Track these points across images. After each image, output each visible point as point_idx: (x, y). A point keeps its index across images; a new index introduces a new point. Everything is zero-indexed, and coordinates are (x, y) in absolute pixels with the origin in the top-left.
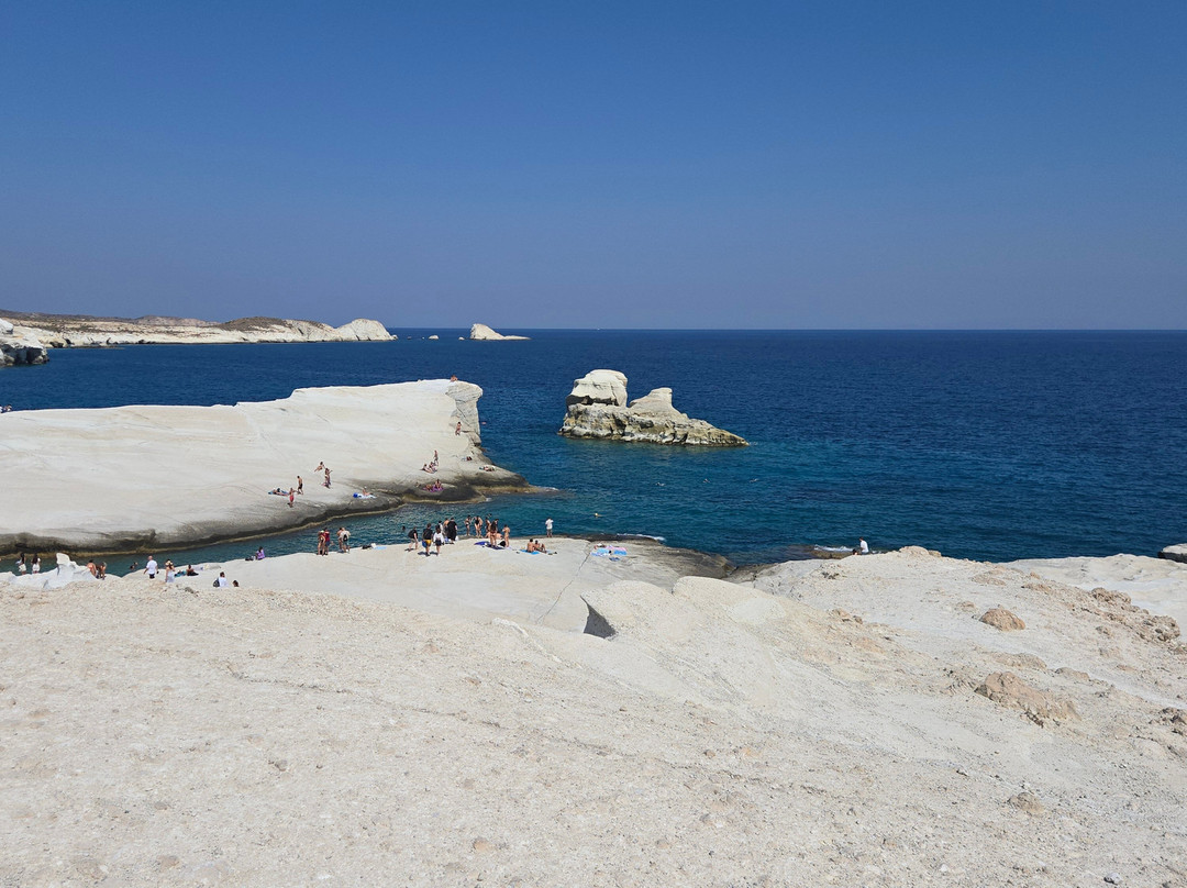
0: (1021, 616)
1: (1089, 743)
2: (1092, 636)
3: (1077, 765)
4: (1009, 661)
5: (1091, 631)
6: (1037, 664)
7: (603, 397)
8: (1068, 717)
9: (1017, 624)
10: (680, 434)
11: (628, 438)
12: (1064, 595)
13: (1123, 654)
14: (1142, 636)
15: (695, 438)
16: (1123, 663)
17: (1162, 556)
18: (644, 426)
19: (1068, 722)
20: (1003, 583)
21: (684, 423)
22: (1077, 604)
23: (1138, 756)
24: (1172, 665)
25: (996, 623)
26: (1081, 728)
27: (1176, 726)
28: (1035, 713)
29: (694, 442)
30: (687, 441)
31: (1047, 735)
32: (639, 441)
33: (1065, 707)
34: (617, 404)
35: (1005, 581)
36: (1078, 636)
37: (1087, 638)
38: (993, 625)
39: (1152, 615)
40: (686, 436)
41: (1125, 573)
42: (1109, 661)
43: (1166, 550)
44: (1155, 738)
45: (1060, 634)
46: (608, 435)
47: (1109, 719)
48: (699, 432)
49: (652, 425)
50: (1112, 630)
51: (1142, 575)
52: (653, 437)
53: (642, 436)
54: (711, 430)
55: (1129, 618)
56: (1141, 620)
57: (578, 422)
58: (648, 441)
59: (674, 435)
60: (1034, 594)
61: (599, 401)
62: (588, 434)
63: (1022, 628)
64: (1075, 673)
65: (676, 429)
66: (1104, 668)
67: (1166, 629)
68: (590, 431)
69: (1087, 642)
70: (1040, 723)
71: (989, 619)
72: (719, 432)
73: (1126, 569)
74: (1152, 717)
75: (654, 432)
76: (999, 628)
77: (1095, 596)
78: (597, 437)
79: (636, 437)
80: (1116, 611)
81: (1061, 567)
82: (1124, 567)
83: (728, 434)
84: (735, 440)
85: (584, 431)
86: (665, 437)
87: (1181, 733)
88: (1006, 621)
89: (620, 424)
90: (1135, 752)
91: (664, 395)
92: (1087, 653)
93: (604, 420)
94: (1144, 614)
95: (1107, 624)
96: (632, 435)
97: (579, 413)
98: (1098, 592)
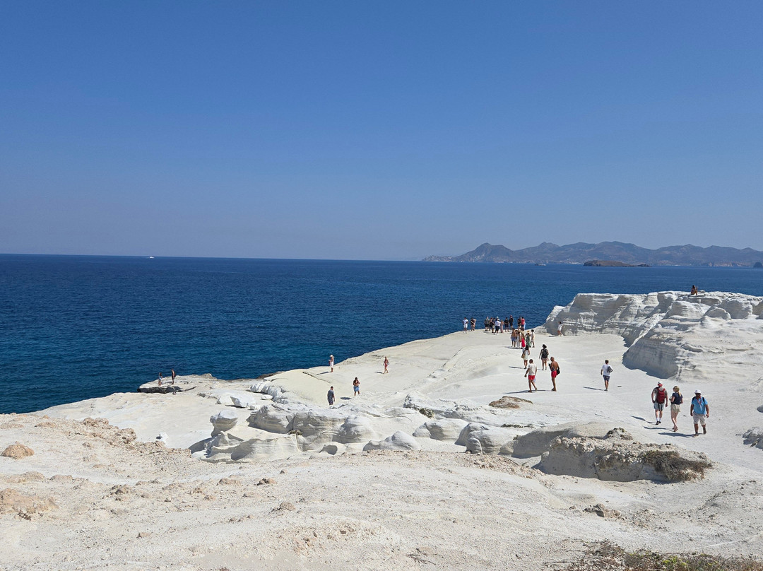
0: (30, 447)
1: (62, 522)
2: (79, 450)
3: (52, 539)
4: (17, 480)
5: (80, 447)
6: (37, 477)
8: (50, 508)
9: (28, 453)
12: (64, 426)
13: (98, 458)
14: (111, 444)
16: (98, 463)
17: (139, 391)
19: (50, 512)
20: (21, 426)
22: (72, 431)
23: (93, 522)
24: (128, 458)
25: (13, 455)
26: (57, 514)
27: (118, 496)
28: (25, 512)
31: (33, 525)
33: (48, 503)
35: (23, 424)
36: (70, 452)
37: (77, 452)
38: (10, 456)
39: (120, 429)
41: (117, 405)
42: (89, 464)
43: (141, 387)
44: (103, 507)
45: (58, 453)
47: (77, 502)
50: (92, 443)
51: (127, 404)
55: (106, 434)
56: (114, 433)
60: (42, 430)
63: (31, 454)
64: (63, 477)
66: (85, 469)
67: (128, 436)
69: (76, 455)
70: (29, 518)
71: (8, 453)
73: (118, 402)
74: (105, 494)
76: (15, 458)
77: (85, 424)
80: (97, 431)
81: (79, 407)
82: (117, 401)
87: (120, 500)
88: (21, 451)
90: (91, 520)
92: (75, 462)
94: (116, 429)
95: (90, 440)
98: (87, 420)
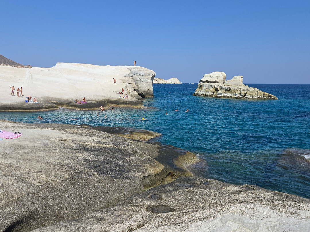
7: (213, 80)
10: (243, 94)
11: (219, 96)
15: (250, 95)
18: (226, 90)
21: (245, 89)
29: (249, 97)
30: (246, 96)
32: (224, 97)
34: (218, 83)
40: (246, 94)
46: (211, 95)
48: (252, 92)
49: (230, 90)
52: (230, 95)
53: (225, 95)
54: (258, 92)
57: (200, 89)
58: (228, 97)
59: (240, 94)
61: (211, 82)
62: (203, 94)
65: (241, 91)
68: (204, 93)
72: (263, 93)
75: (231, 93)
78: (207, 96)
79: (222, 95)
83: (267, 94)
84: (271, 96)
85: (201, 93)
86: (236, 95)
89: (217, 90)
91: (239, 79)
93: (210, 88)
96: (221, 94)
97: (201, 86)
